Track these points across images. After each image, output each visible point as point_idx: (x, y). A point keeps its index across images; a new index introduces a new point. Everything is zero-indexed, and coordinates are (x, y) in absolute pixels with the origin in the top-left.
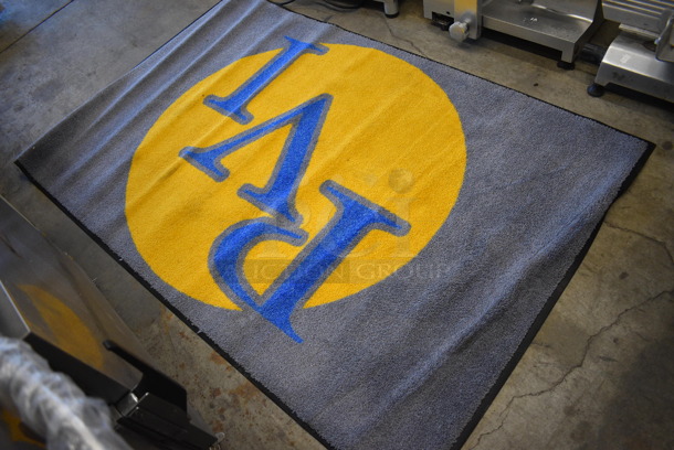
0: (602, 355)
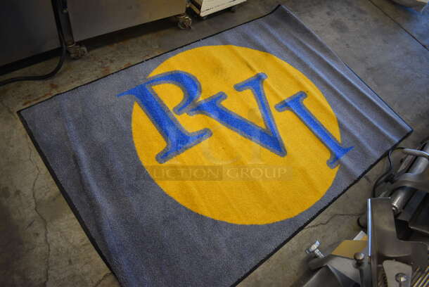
0: (34, 223)
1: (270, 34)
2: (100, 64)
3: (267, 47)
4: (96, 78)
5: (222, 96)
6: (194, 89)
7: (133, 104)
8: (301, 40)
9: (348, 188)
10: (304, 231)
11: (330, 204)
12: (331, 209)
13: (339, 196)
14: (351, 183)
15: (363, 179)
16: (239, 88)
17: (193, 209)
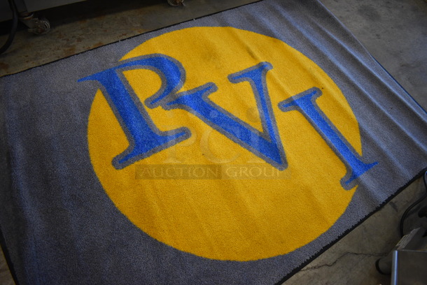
1: (281, 17)
2: (65, 42)
3: (275, 32)
4: (57, 59)
5: (211, 87)
6: (175, 77)
7: (96, 92)
8: (320, 26)
9: (367, 217)
10: (300, 274)
11: (340, 238)
12: (341, 245)
13: (354, 227)
14: (371, 211)
15: (388, 207)
16: (234, 79)
17: (151, 233)
